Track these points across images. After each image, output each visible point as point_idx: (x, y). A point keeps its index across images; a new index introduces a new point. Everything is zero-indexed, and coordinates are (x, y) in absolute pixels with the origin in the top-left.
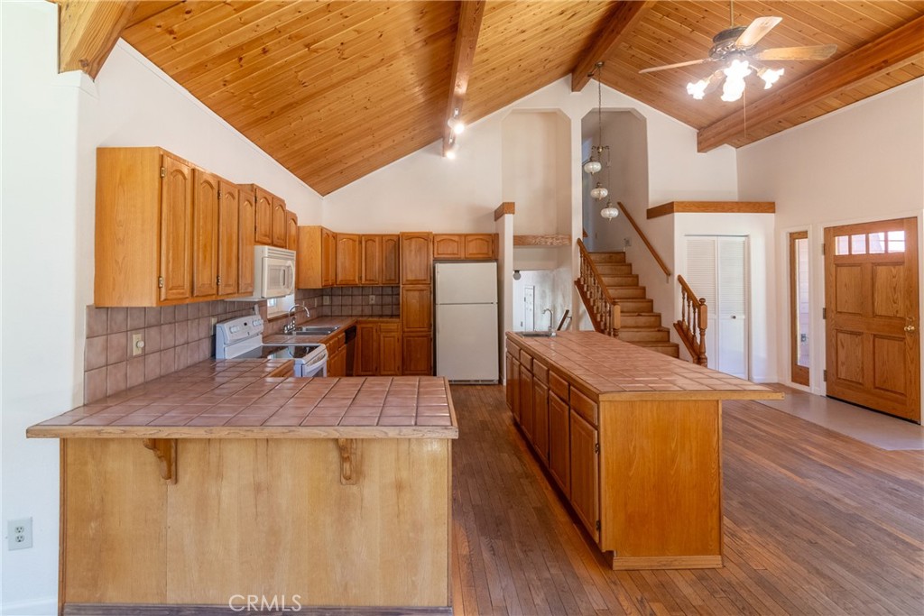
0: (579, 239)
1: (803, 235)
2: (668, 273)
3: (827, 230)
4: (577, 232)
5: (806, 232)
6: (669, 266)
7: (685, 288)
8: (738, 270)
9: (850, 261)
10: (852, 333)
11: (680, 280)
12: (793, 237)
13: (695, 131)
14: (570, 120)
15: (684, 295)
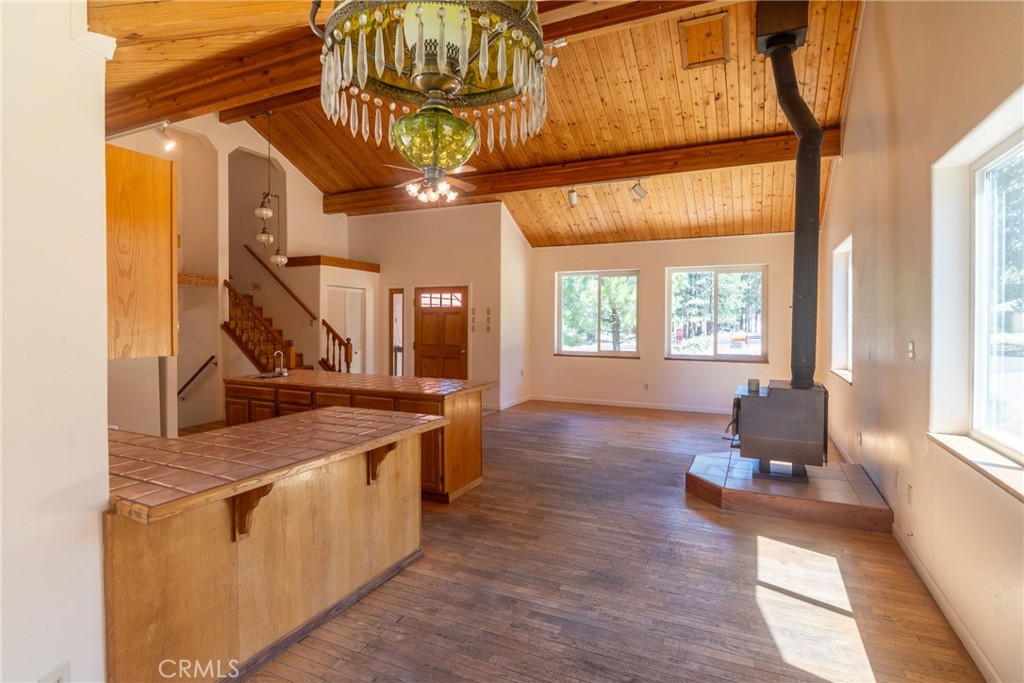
0: (225, 281)
1: (401, 291)
2: (314, 318)
3: (417, 289)
4: (223, 273)
5: (402, 289)
6: (313, 311)
7: (330, 330)
8: (358, 316)
9: (431, 311)
10: (431, 357)
11: (324, 323)
12: (392, 292)
13: (321, 194)
14: (217, 152)
15: (328, 335)
